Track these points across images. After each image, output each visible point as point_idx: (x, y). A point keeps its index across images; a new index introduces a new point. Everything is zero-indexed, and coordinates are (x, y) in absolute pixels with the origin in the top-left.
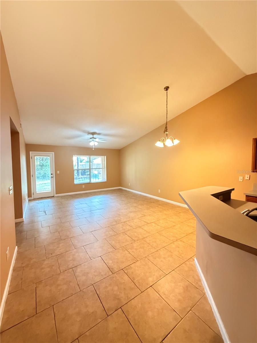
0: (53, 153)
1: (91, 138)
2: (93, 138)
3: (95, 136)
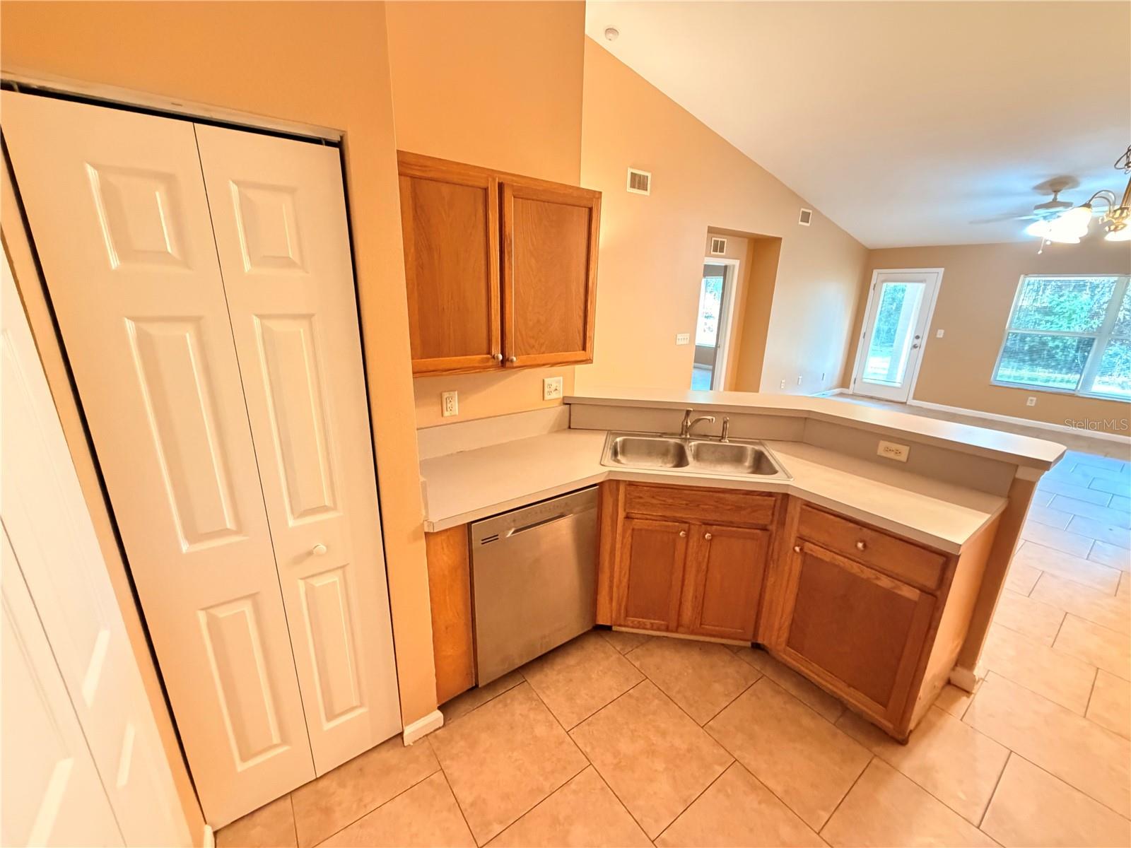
0: (942, 270)
2: (1054, 203)
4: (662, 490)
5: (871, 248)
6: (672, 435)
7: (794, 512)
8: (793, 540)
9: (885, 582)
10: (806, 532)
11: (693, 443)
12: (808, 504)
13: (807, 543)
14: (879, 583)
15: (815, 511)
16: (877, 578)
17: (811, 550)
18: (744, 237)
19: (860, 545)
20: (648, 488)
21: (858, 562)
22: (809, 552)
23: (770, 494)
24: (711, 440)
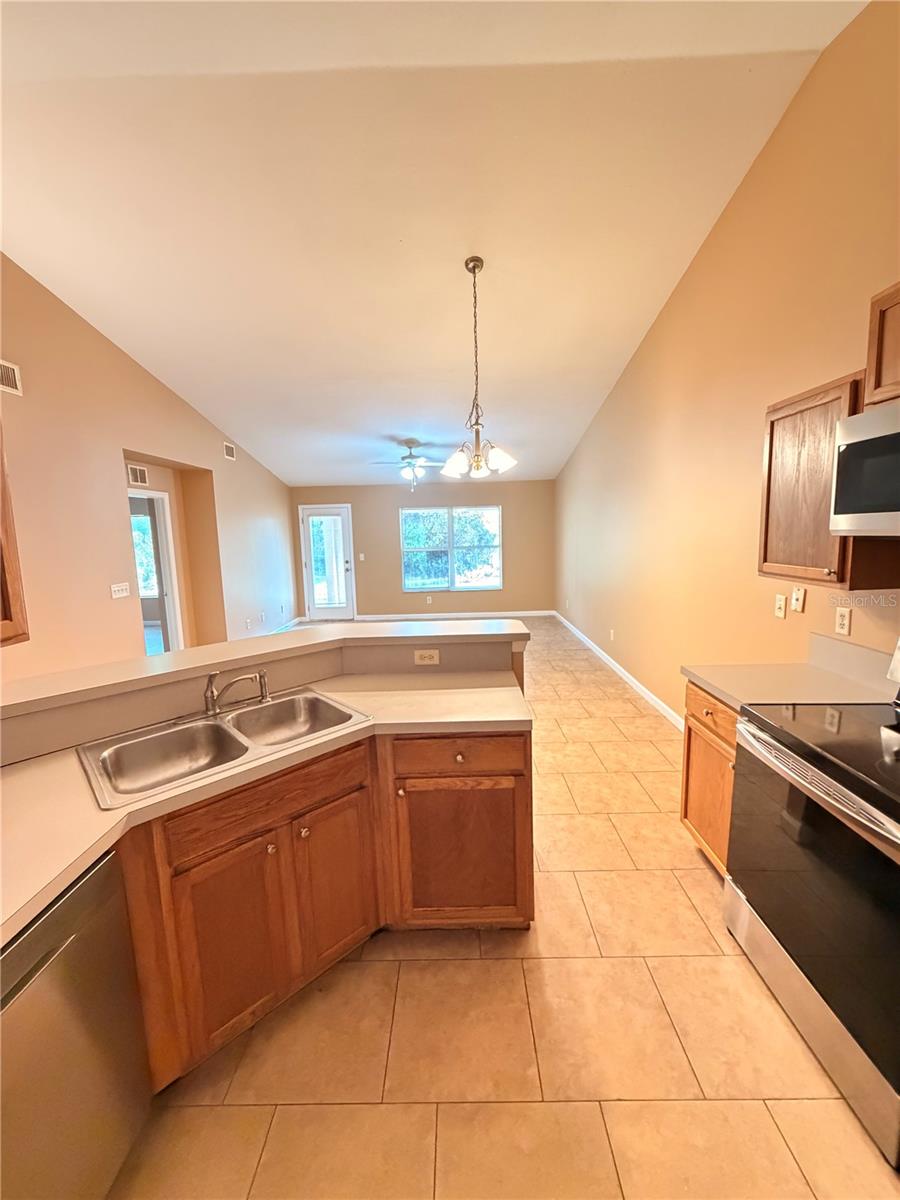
0: (349, 505)
1: (403, 458)
2: (411, 456)
3: (415, 451)
4: (226, 801)
5: (291, 485)
6: (191, 716)
7: (385, 751)
8: (391, 784)
9: (487, 784)
10: (402, 768)
11: (230, 717)
12: (398, 738)
13: (408, 781)
14: (482, 787)
15: (408, 742)
16: (480, 784)
17: (414, 787)
18: (168, 467)
19: (459, 758)
20: (204, 809)
21: (458, 776)
22: (413, 789)
23: (357, 744)
24: (248, 705)
